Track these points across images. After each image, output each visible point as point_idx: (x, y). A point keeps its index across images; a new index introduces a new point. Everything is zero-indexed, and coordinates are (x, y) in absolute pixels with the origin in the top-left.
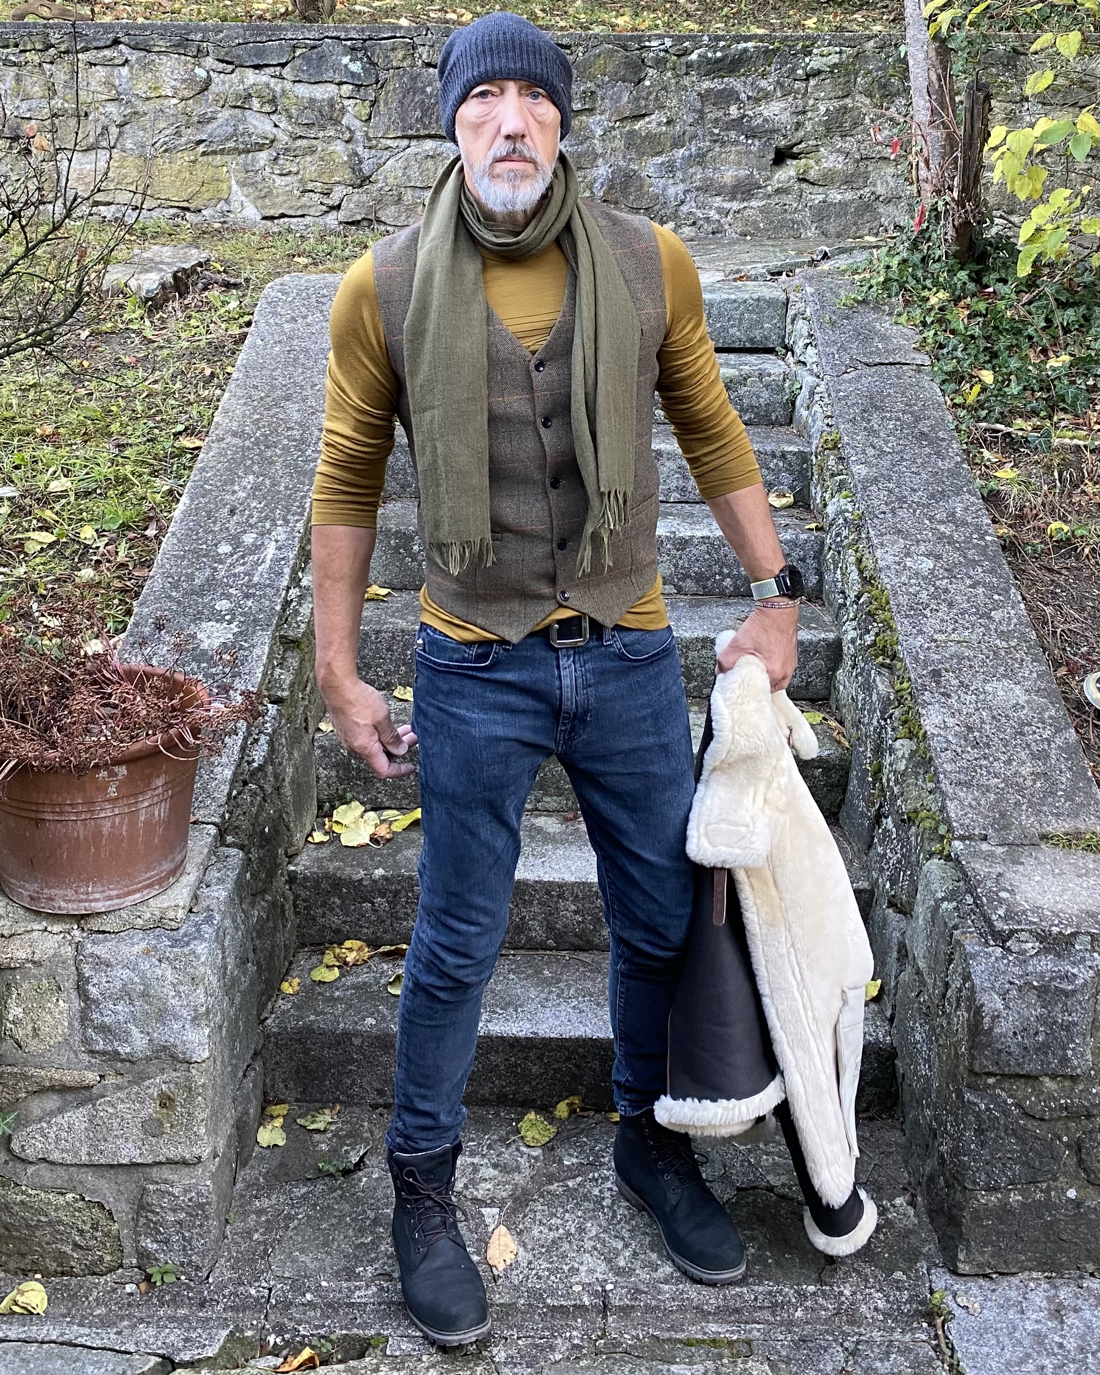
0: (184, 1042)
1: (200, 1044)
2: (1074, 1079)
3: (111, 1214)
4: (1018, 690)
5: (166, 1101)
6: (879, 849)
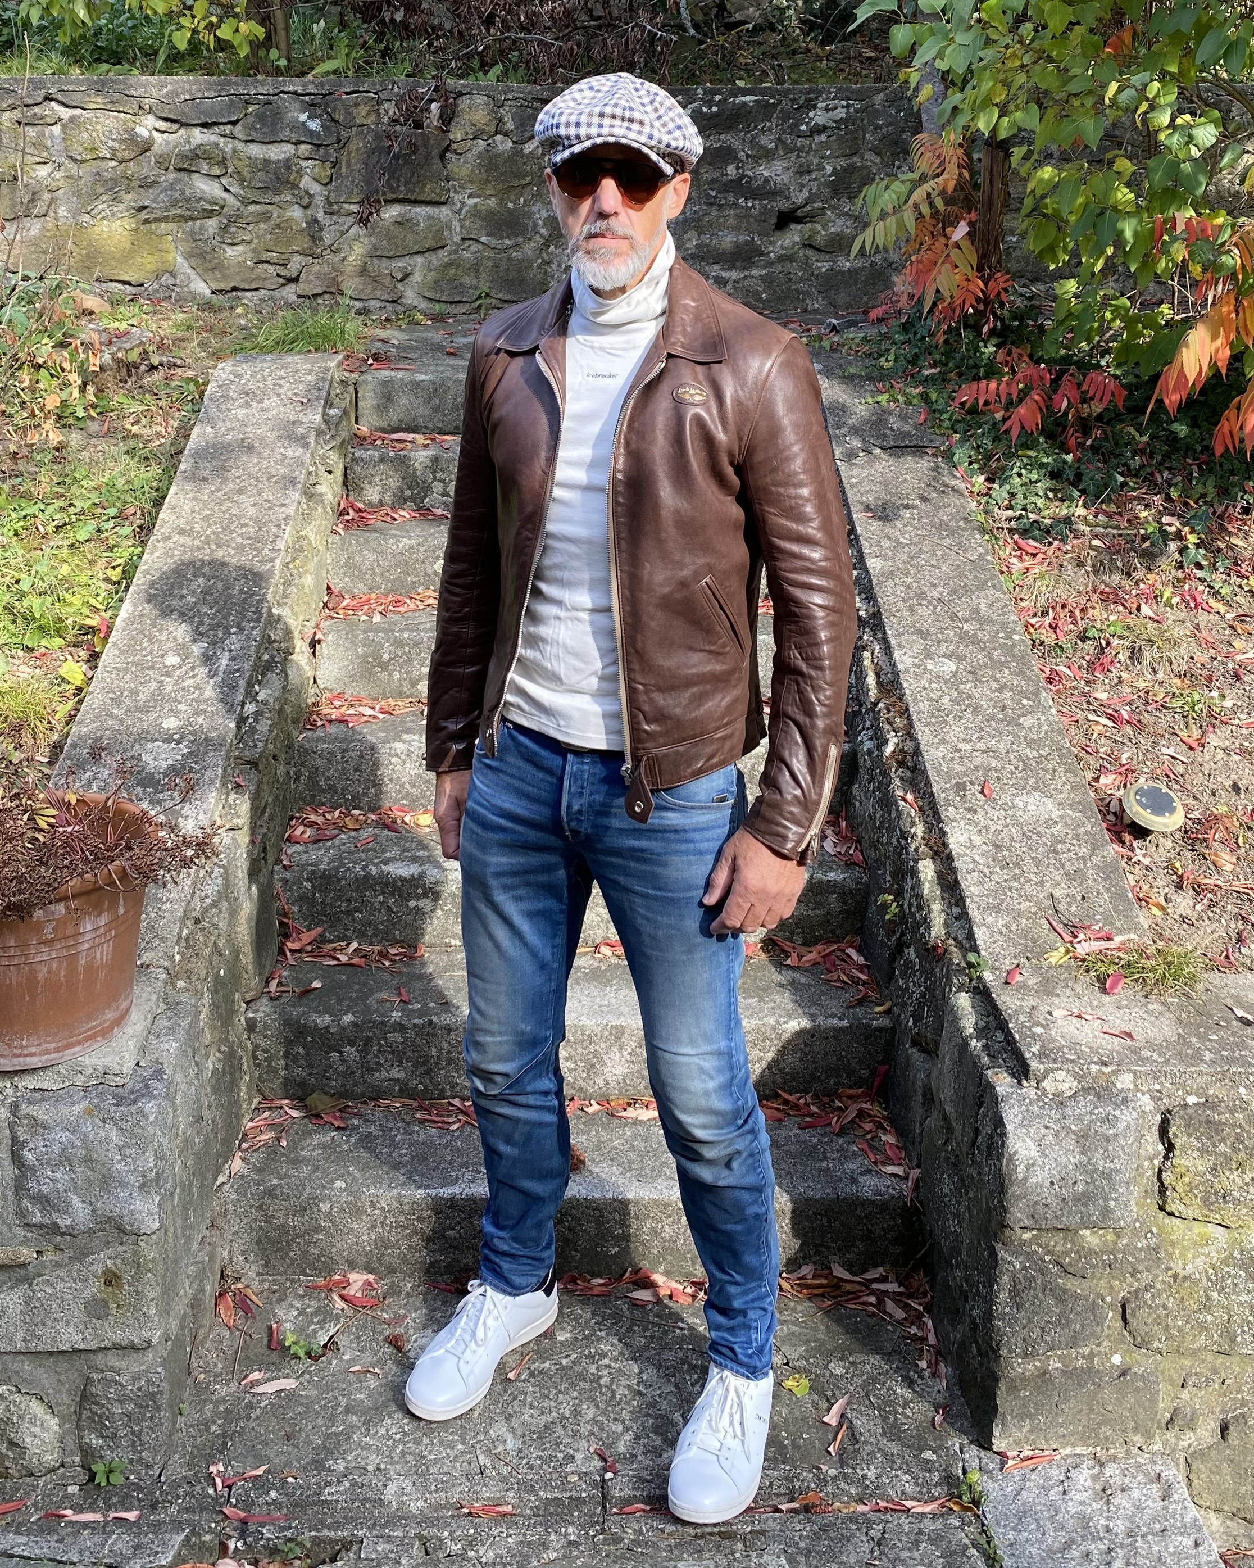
0: (131, 1213)
1: (150, 1213)
2: (1117, 1232)
3: (51, 1406)
4: (1050, 804)
5: (111, 1279)
6: (901, 982)
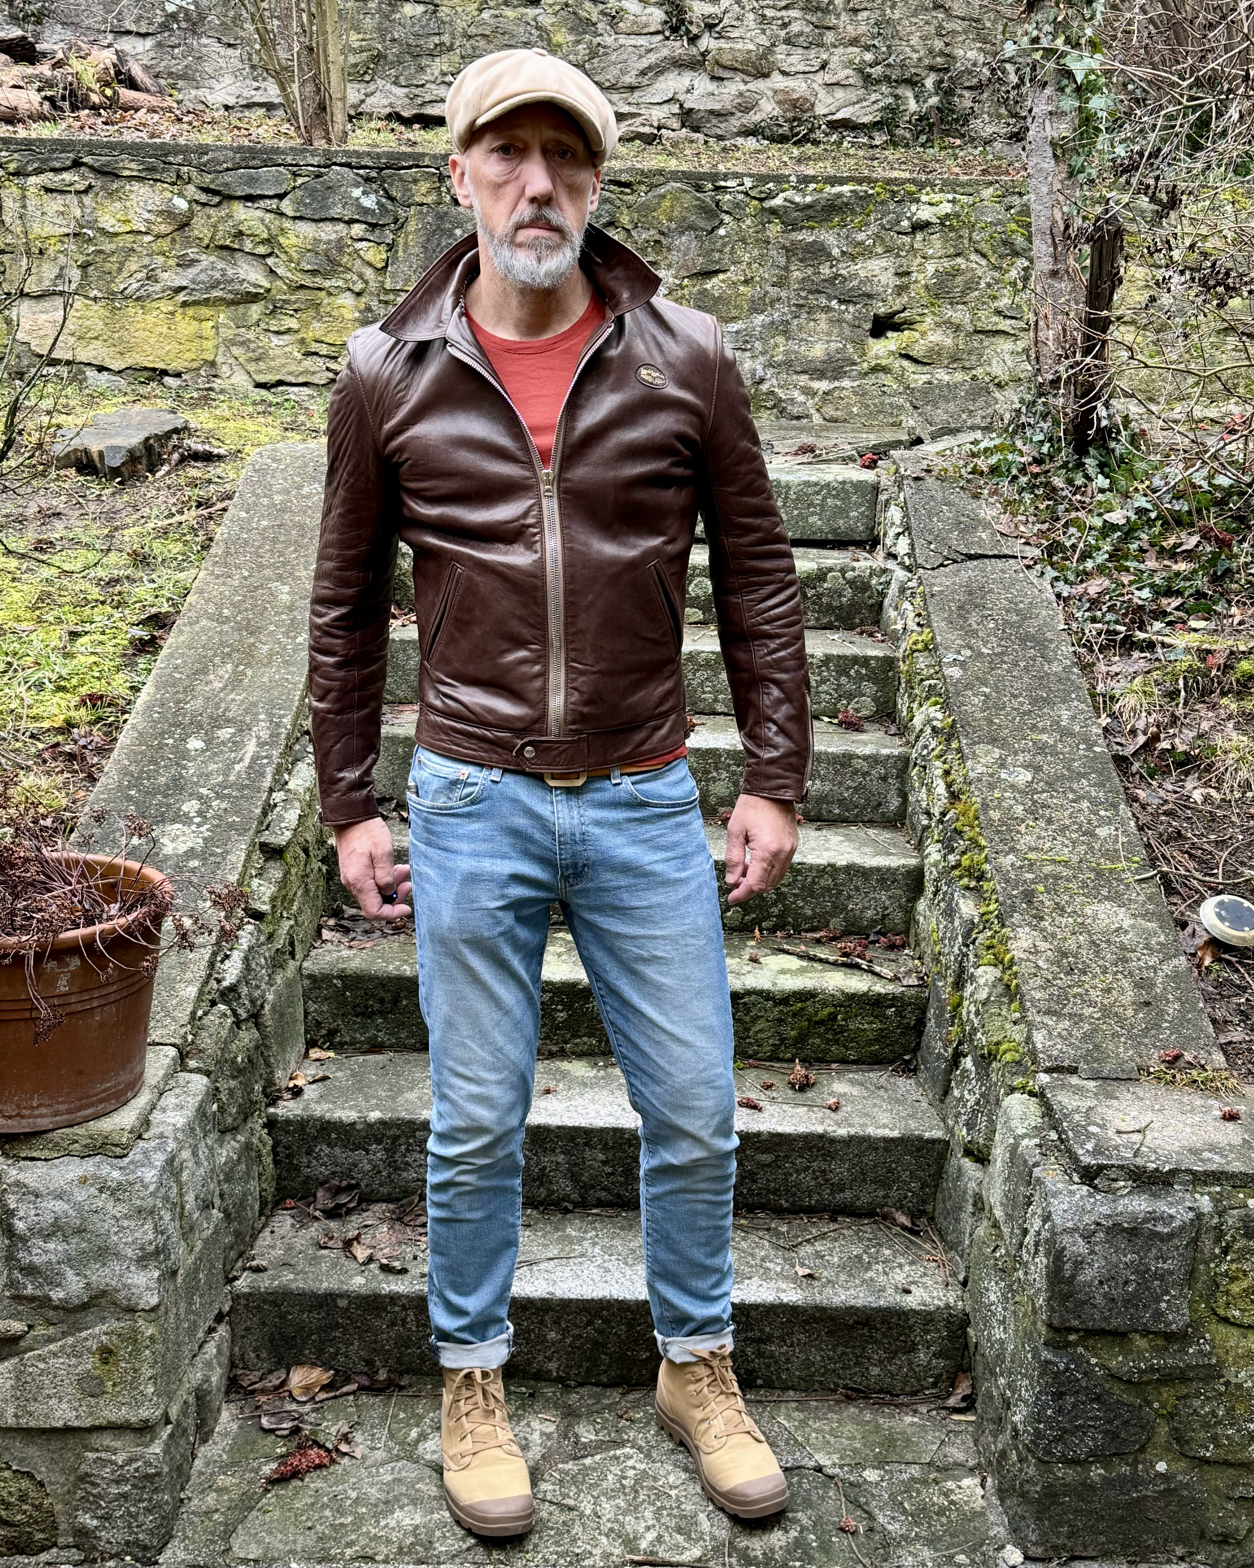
0: (128, 1287)
1: (148, 1288)
2: (1169, 1337)
3: (42, 1486)
4: (1122, 913)
5: (106, 1354)
6: (956, 1093)
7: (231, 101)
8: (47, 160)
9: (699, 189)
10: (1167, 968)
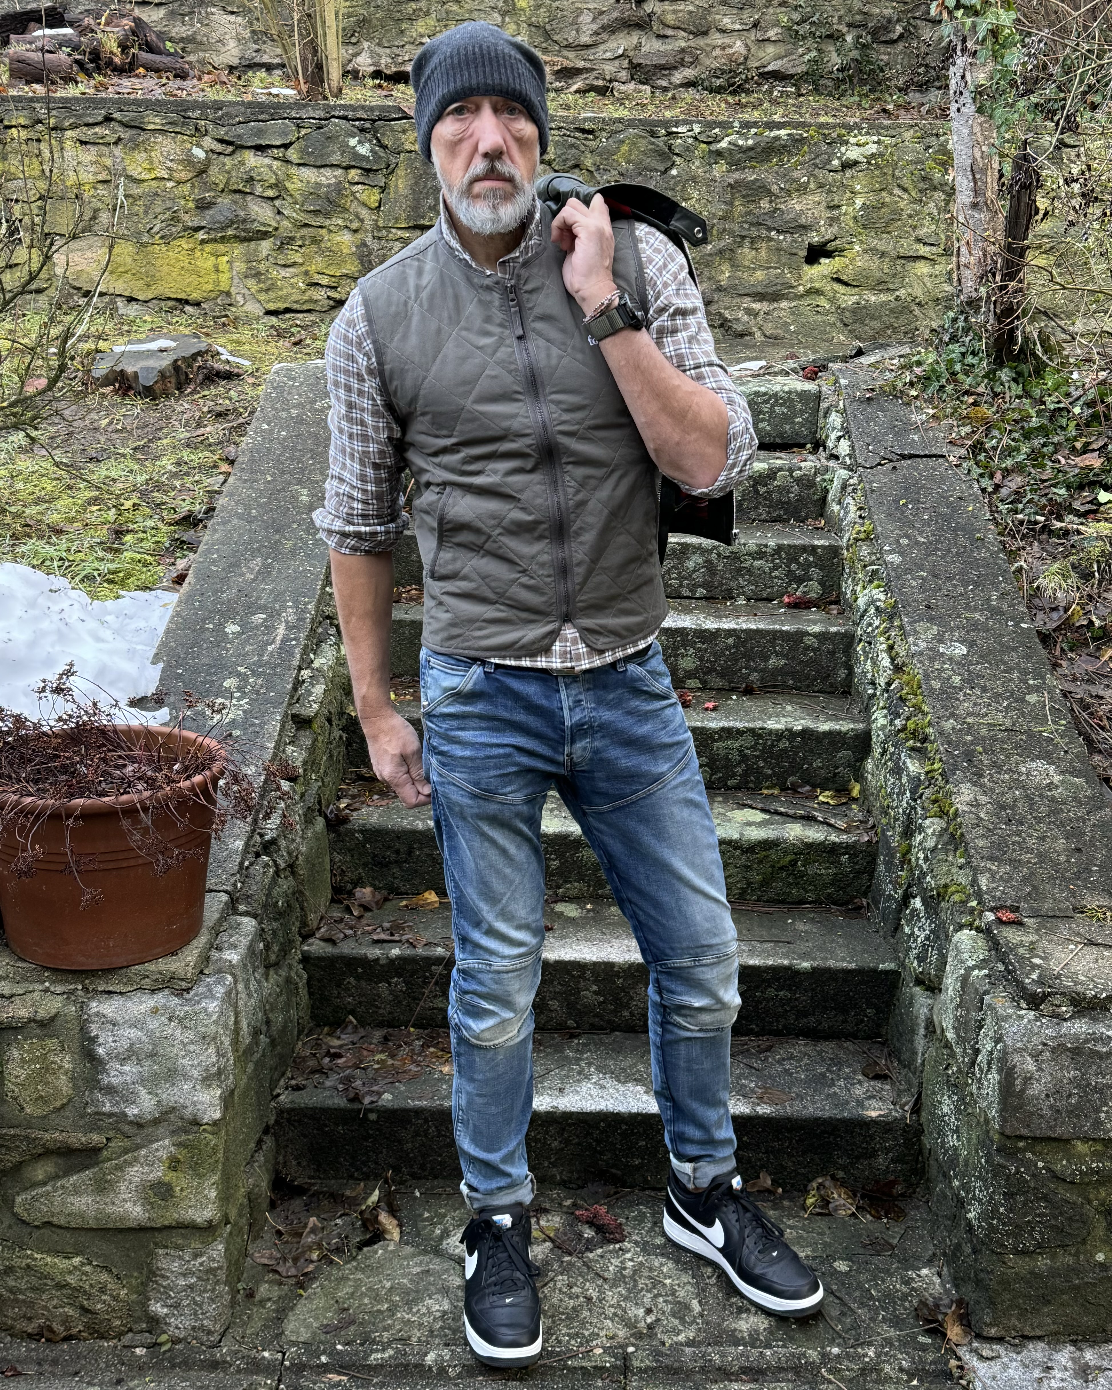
0: (194, 1104)
1: (211, 1105)
2: (1106, 1142)
3: (119, 1278)
4: (1052, 770)
5: (175, 1163)
6: (907, 930)
7: (235, 62)
8: (81, 116)
9: (653, 134)
10: (1093, 819)
